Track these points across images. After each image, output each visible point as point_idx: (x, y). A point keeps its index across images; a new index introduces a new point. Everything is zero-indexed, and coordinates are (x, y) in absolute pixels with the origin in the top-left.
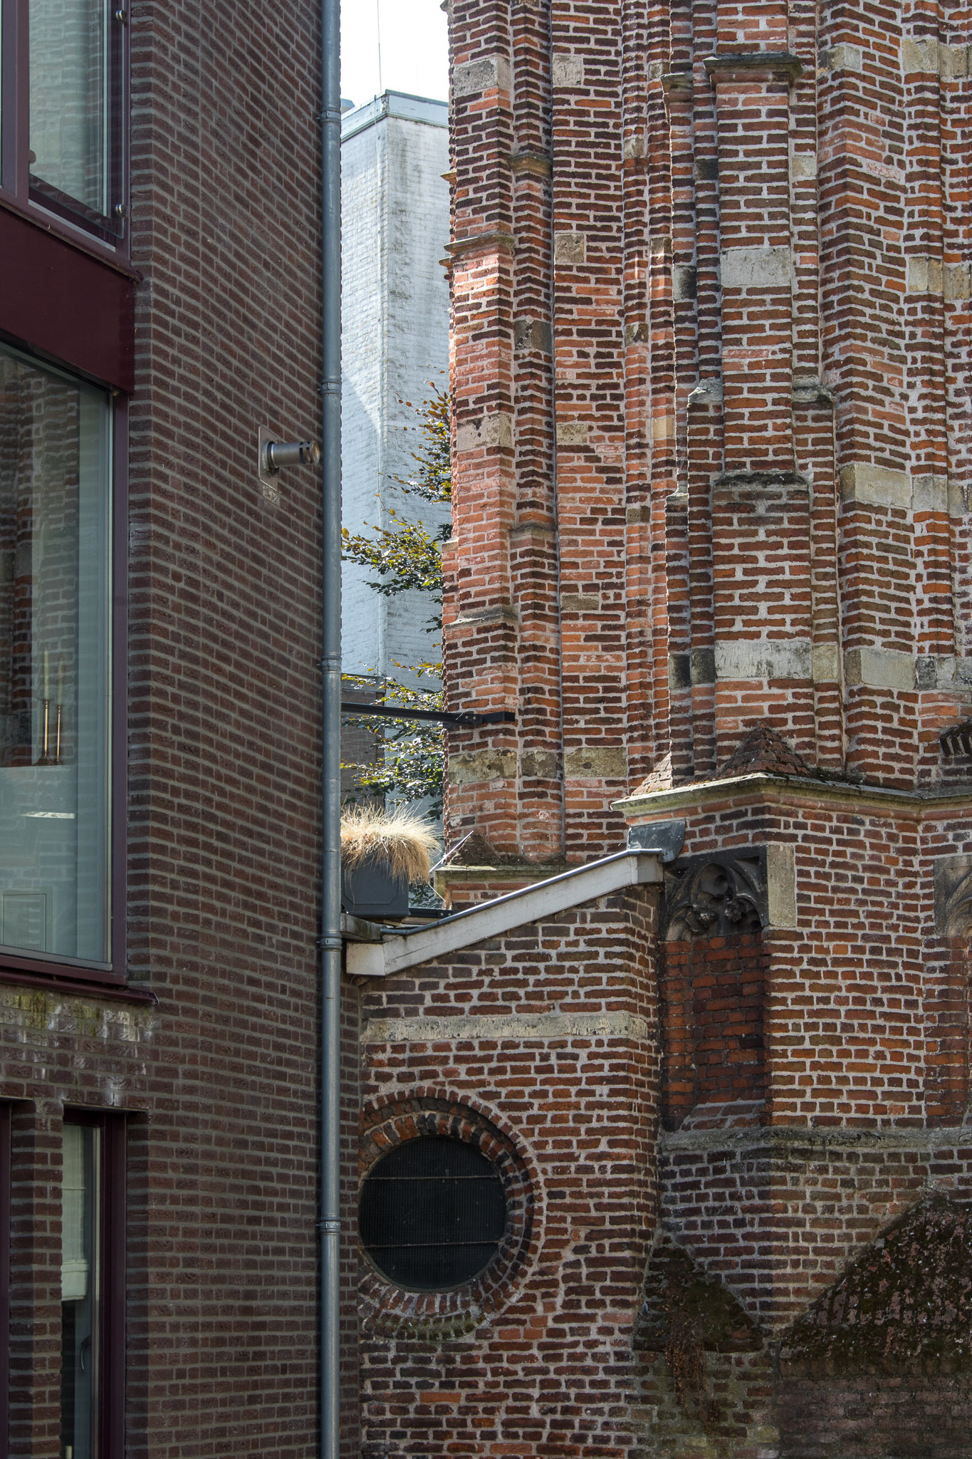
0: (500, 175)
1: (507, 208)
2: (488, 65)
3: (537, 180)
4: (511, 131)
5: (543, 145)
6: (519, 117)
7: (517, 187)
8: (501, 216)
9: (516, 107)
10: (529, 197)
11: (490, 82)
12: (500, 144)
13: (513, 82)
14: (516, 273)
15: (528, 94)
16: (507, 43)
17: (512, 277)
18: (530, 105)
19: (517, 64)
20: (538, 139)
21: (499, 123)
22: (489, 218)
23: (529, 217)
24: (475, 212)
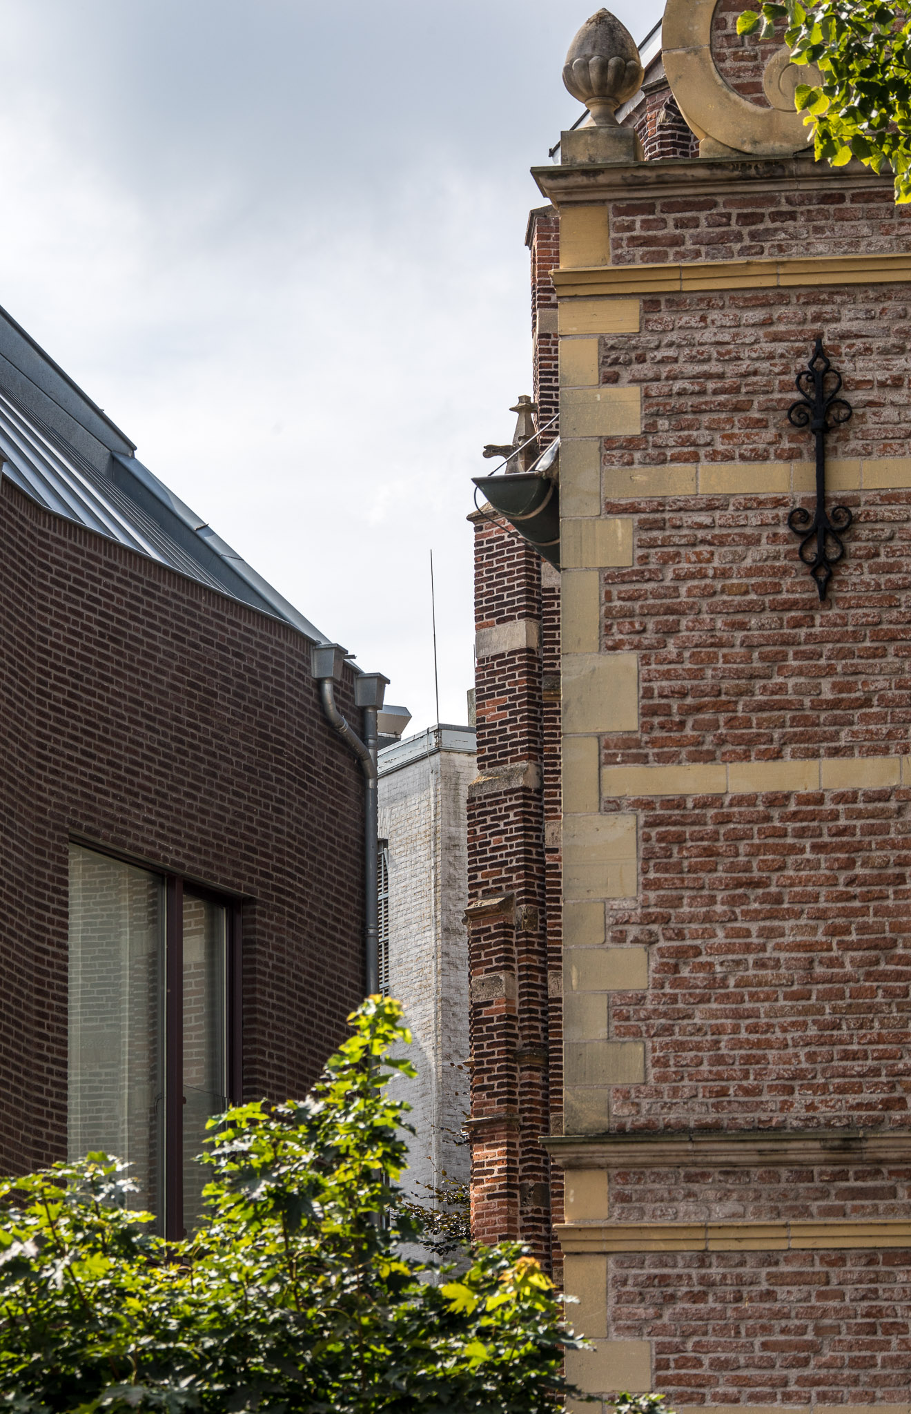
0: (508, 1068)
1: (513, 1093)
2: (497, 979)
3: (537, 1070)
4: (516, 1031)
5: (542, 1041)
6: (522, 1020)
7: (522, 1076)
8: (509, 1101)
9: (521, 1012)
10: (530, 1085)
11: (500, 993)
12: (507, 1043)
13: (518, 991)
14: (521, 1145)
15: (529, 1002)
16: (513, 960)
17: (518, 1148)
18: (531, 1011)
19: (521, 978)
20: (537, 1036)
21: (507, 1026)
22: (500, 1102)
23: (530, 1101)
24: (489, 1096)
